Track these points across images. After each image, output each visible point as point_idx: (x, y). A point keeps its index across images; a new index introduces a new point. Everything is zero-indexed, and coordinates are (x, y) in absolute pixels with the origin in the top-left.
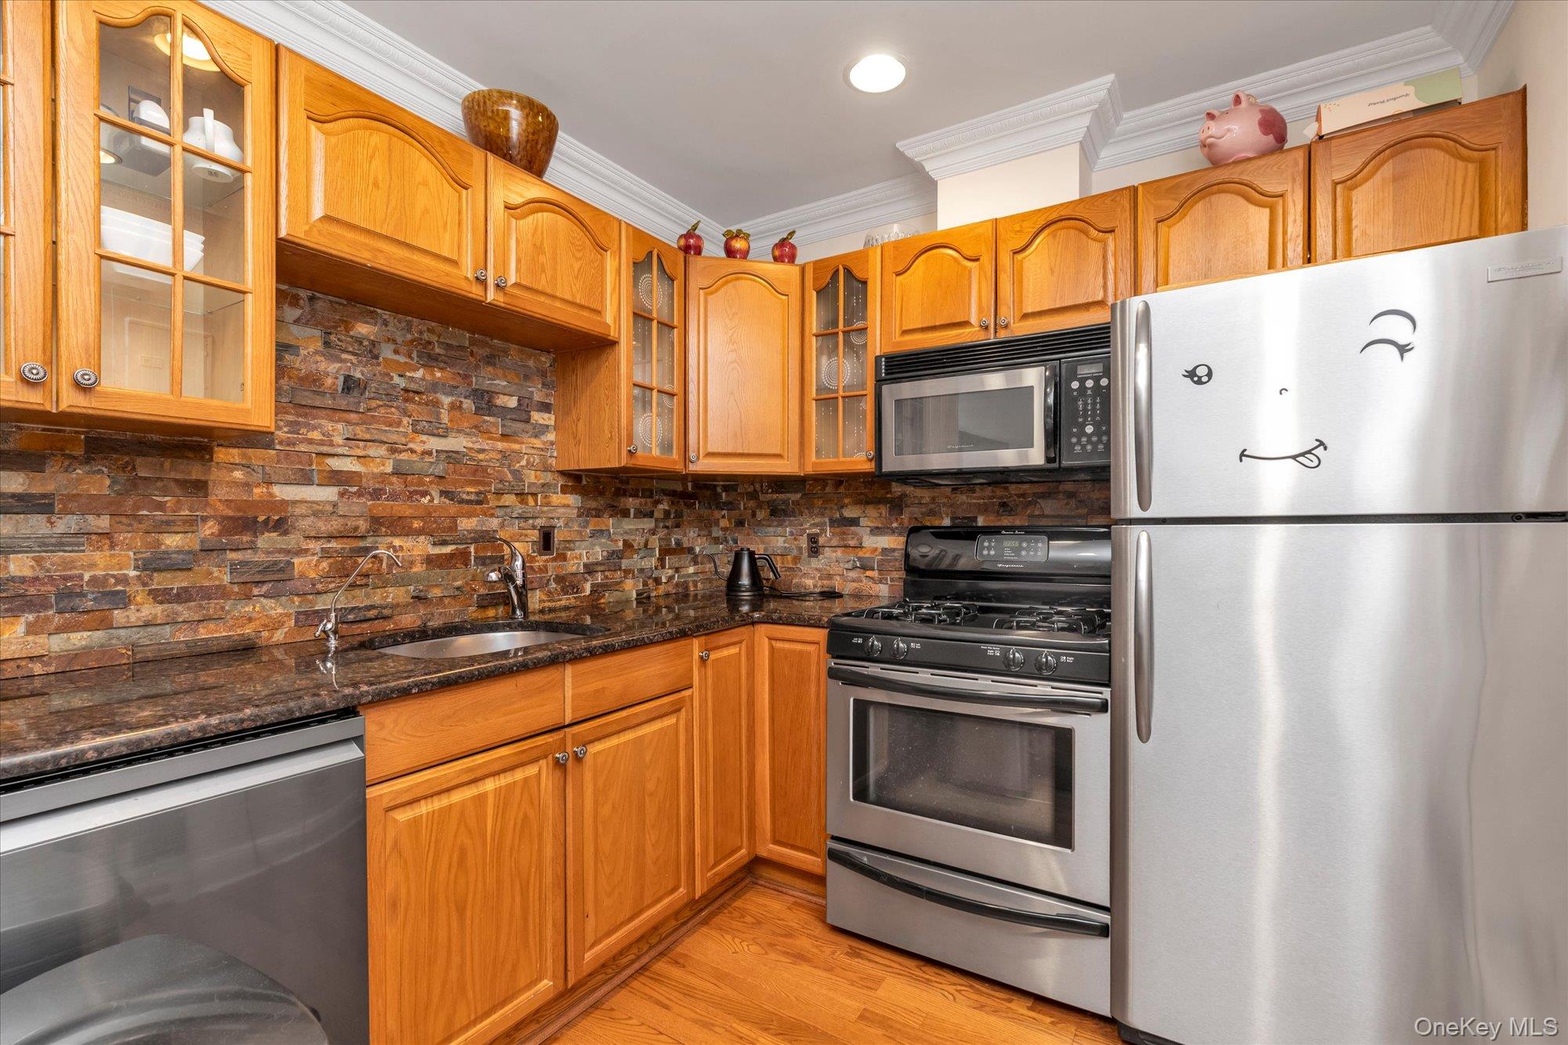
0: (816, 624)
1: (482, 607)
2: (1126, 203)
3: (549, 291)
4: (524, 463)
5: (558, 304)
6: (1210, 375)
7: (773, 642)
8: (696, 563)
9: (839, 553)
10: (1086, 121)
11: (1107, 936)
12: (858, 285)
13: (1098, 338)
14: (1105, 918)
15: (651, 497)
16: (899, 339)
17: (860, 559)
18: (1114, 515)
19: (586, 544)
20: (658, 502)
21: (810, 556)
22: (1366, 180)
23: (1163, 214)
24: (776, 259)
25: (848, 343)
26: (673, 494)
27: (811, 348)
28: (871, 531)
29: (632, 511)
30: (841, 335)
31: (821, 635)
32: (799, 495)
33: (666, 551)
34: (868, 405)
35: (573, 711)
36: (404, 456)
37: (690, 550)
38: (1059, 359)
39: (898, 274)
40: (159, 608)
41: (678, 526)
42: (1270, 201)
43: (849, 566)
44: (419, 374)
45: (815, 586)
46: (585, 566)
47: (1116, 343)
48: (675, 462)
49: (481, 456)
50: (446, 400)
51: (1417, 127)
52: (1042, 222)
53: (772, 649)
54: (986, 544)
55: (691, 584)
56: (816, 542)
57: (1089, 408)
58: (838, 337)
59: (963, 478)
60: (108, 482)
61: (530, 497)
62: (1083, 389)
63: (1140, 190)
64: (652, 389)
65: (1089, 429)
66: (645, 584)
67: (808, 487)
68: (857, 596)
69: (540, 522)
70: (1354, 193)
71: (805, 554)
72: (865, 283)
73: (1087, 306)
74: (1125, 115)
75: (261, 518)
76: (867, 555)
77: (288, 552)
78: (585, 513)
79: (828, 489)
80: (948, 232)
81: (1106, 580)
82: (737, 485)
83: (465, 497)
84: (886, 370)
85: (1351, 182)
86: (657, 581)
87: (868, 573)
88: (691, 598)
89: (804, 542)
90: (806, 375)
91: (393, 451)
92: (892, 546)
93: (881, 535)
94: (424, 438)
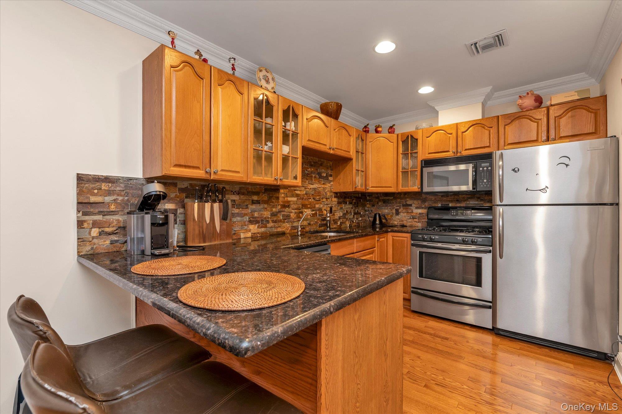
0: (407, 232)
1: (320, 227)
2: (496, 120)
3: (341, 149)
4: (327, 190)
5: (342, 151)
6: (518, 170)
7: (393, 237)
8: (361, 217)
9: (405, 214)
10: (484, 97)
11: (491, 309)
12: (415, 141)
13: (488, 157)
14: (491, 304)
15: (352, 198)
16: (427, 155)
17: (412, 216)
18: (493, 204)
19: (338, 211)
20: (353, 200)
21: (396, 215)
22: (564, 117)
23: (506, 123)
24: (389, 133)
25: (412, 156)
26: (356, 197)
27: (400, 158)
28: (416, 208)
29: (348, 202)
30: (409, 154)
31: (408, 235)
32: (393, 198)
33: (355, 214)
34: (419, 173)
35: (356, 249)
36: (307, 190)
37: (360, 213)
38: (476, 162)
39: (427, 137)
40: (273, 224)
41: (357, 206)
42: (537, 121)
43: (409, 218)
44: (309, 170)
45: (398, 224)
46: (339, 217)
47: (494, 158)
48: (363, 189)
49: (320, 189)
50: (314, 175)
51: (578, 103)
52: (471, 124)
53: (393, 239)
54: (453, 212)
55: (360, 223)
56: (398, 211)
57: (485, 175)
58: (408, 154)
59: (446, 194)
60: (267, 197)
61: (328, 199)
62: (483, 169)
63: (500, 117)
64: (359, 170)
65: (485, 181)
66: (351, 223)
67: (395, 195)
68: (411, 226)
69: (330, 205)
70: (561, 120)
71: (394, 215)
72: (417, 140)
73: (484, 147)
74: (495, 93)
75: (286, 205)
76: (414, 215)
77: (289, 212)
78: (339, 203)
79: (402, 196)
80: (442, 126)
81: (491, 222)
82: (372, 195)
83: (317, 199)
84: (424, 164)
85: (560, 117)
86: (353, 222)
87: (415, 220)
88: (360, 227)
89: (394, 211)
90: (399, 165)
91: (305, 188)
92: (422, 212)
93: (419, 209)
94: (310, 185)
